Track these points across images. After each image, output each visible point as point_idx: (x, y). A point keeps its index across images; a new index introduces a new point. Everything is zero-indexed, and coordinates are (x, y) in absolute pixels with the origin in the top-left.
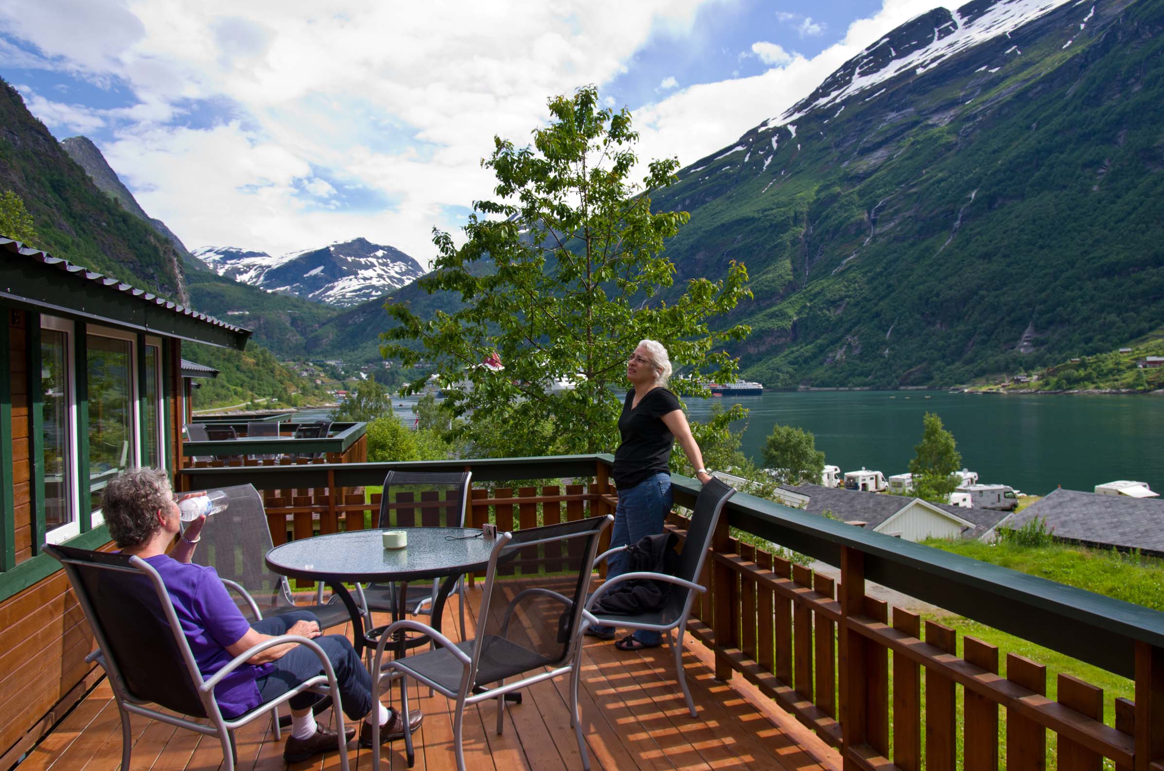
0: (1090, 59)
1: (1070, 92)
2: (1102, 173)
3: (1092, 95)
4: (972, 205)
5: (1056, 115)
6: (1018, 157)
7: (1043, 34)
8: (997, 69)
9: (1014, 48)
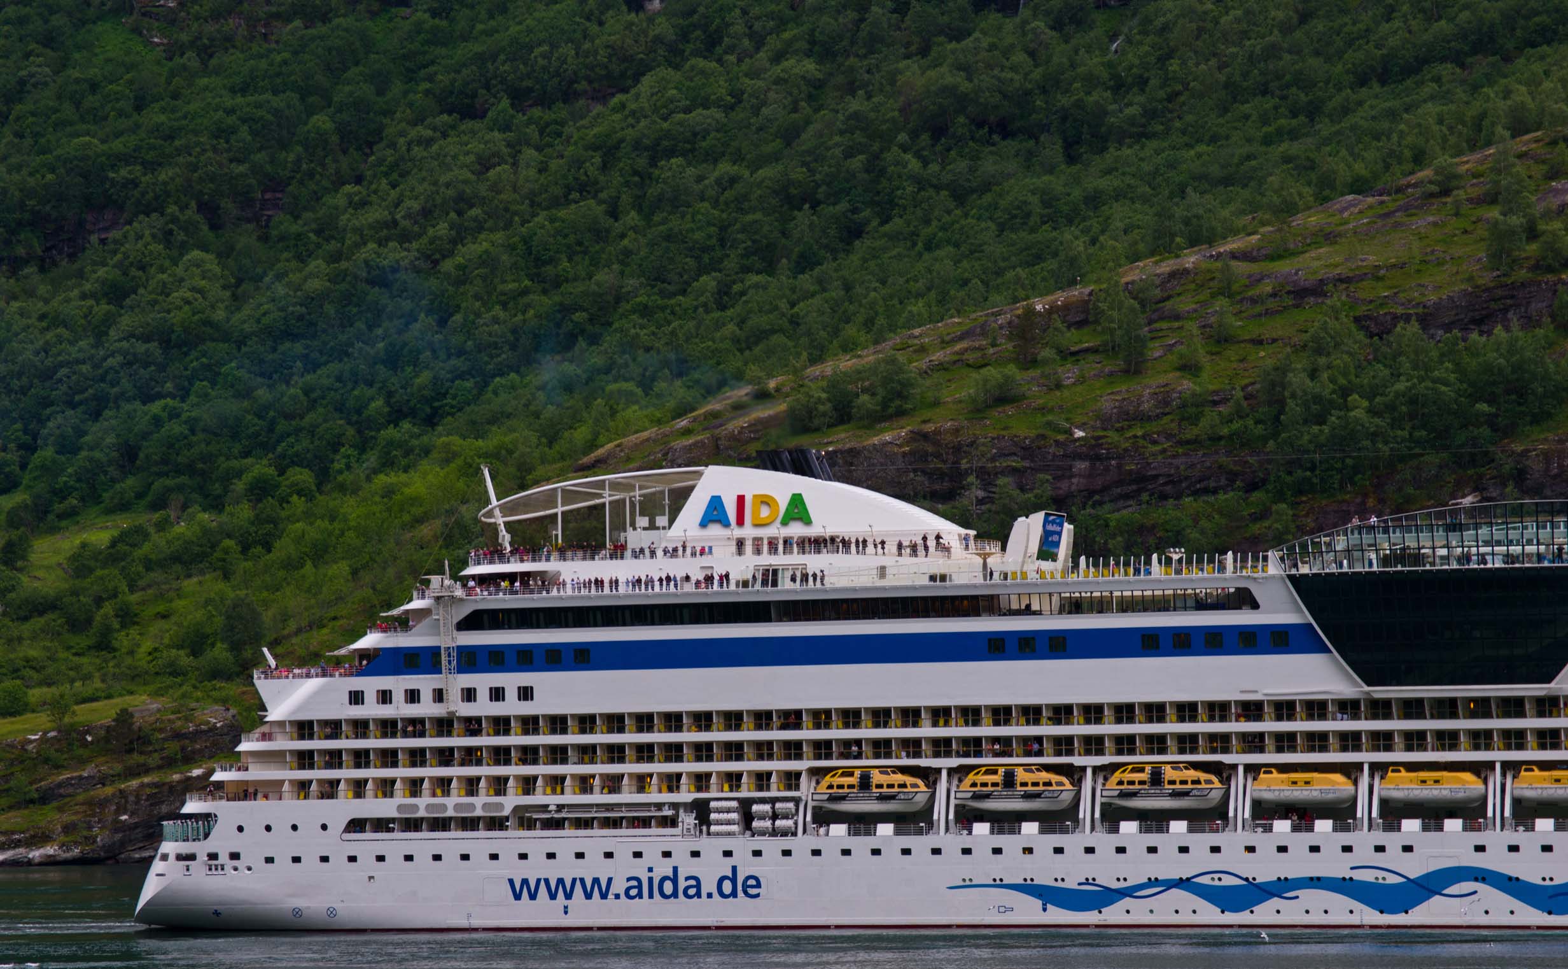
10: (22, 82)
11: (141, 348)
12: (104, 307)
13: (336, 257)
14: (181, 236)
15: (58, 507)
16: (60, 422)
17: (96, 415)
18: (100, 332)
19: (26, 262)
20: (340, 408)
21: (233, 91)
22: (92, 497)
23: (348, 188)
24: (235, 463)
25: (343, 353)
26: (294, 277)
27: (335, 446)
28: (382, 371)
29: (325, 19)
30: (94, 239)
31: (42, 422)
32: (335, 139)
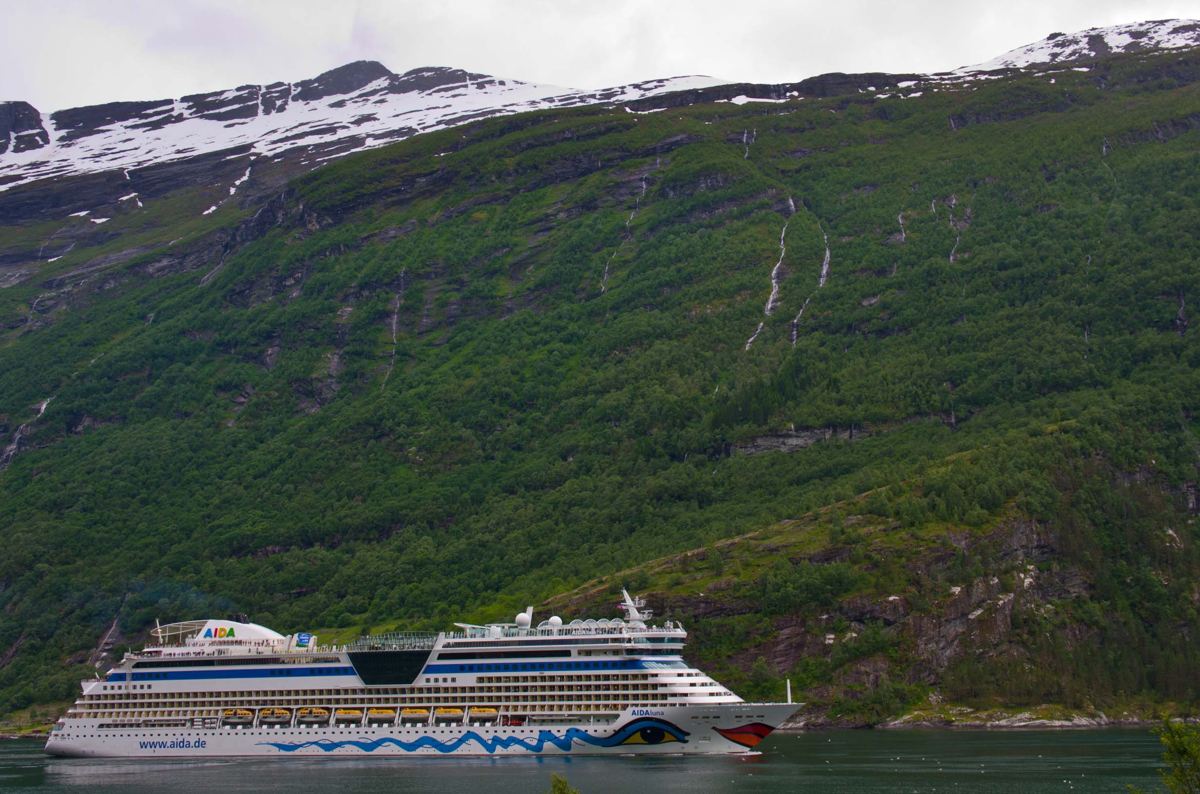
0: (238, 239)
1: (208, 279)
2: (242, 403)
3: (238, 290)
4: (41, 422)
5: (185, 307)
6: (121, 358)
7: (178, 186)
8: (104, 220)
9: (133, 195)
10: (375, 484)
11: (407, 567)
12: (396, 554)
13: (469, 538)
14: (421, 532)
15: (380, 617)
16: (381, 590)
17: (392, 588)
18: (395, 562)
19: (373, 540)
20: (469, 586)
21: (439, 486)
22: (391, 613)
23: (474, 516)
24: (435, 604)
25: (470, 569)
26: (456, 544)
27: (467, 598)
28: (483, 575)
29: (468, 464)
30: (394, 532)
31: (376, 590)
32: (470, 501)
